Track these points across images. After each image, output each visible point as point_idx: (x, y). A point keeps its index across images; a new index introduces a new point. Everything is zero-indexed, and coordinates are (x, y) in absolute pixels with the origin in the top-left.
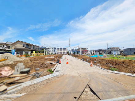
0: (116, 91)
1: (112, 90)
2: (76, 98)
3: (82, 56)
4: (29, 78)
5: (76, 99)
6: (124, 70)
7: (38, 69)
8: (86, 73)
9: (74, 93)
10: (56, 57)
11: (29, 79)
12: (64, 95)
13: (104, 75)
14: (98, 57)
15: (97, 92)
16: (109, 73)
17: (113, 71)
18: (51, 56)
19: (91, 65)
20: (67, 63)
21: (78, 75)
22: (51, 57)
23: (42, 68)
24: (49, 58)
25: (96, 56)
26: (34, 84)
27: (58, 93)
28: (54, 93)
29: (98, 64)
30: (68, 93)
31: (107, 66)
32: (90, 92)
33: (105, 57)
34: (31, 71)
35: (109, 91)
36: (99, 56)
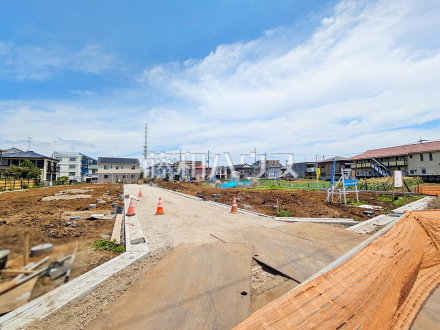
0: (309, 256)
1: (302, 256)
2: (244, 294)
3: (192, 185)
4: (25, 292)
5: (248, 296)
6: (302, 212)
7: (47, 246)
8: (234, 232)
9: (232, 284)
10: (98, 192)
11: (28, 295)
12: (212, 299)
13: (275, 229)
14: (239, 186)
15: (280, 267)
16: (281, 224)
17: (284, 219)
18: (74, 191)
19: (233, 210)
20: (160, 211)
21: (214, 240)
22: (70, 194)
23: (59, 243)
24: (68, 197)
25: (232, 184)
26: (69, 305)
27: (192, 299)
28: (181, 303)
29: (245, 206)
30: (220, 289)
31: (267, 209)
32: (265, 274)
33: (255, 185)
34: (9, 263)
35: (299, 259)
36: (241, 183)
